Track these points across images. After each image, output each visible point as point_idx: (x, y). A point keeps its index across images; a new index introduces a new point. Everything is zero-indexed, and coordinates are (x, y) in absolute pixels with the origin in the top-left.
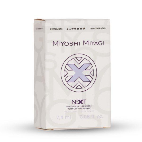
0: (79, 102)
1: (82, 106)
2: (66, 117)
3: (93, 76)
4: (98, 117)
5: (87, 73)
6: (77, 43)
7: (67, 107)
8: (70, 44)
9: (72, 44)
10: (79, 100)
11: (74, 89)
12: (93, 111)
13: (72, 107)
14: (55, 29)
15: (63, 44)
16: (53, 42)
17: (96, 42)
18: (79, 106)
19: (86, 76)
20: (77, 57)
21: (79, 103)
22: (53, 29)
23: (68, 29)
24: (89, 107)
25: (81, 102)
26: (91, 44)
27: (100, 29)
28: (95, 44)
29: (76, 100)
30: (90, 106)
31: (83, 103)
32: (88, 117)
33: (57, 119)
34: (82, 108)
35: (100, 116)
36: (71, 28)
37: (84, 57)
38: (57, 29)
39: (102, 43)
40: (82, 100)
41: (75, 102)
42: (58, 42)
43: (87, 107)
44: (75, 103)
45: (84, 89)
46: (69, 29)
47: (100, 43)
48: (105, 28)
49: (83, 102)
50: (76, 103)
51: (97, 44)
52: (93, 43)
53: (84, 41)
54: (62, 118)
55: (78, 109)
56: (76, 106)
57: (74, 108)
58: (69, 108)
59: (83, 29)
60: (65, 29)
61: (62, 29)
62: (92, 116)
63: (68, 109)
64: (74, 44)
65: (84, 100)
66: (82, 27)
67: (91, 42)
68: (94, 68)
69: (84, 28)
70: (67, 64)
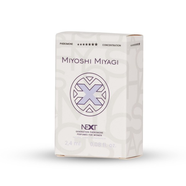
0: (89, 127)
1: (93, 132)
2: (75, 143)
3: (105, 99)
4: (111, 145)
5: (99, 95)
6: (88, 61)
7: (77, 132)
8: (80, 61)
9: (83, 62)
10: (89, 125)
11: (84, 113)
12: (105, 139)
13: (82, 132)
14: (64, 44)
15: (73, 61)
16: (63, 58)
17: (109, 61)
18: (89, 132)
19: (97, 98)
20: (88, 77)
21: (89, 129)
22: (63, 44)
23: (78, 45)
24: (100, 134)
25: (91, 127)
26: (104, 62)
27: (113, 45)
28: (108, 63)
29: (86, 125)
30: (102, 133)
31: (94, 129)
32: (99, 145)
33: (66, 144)
34: (93, 134)
35: (113, 145)
36: (82, 44)
37: (95, 76)
38: (67, 44)
39: (116, 63)
40: (93, 126)
41: (85, 127)
42: (67, 58)
43: (98, 134)
44: (85, 129)
45: (95, 113)
46: (80, 45)
47: (114, 62)
48: (120, 45)
49: (93, 127)
50: (87, 128)
51: (110, 63)
52: (105, 62)
53: (95, 59)
54: (71, 144)
55: (88, 135)
56: (86, 132)
57: (84, 133)
58: (79, 133)
59: (94, 45)
60: (75, 44)
61: (72, 44)
62: (104, 144)
63: (77, 134)
64: (85, 61)
65: (95, 125)
66: (94, 43)
67: (103, 61)
68: (106, 89)
69: (96, 44)
70: (77, 84)
